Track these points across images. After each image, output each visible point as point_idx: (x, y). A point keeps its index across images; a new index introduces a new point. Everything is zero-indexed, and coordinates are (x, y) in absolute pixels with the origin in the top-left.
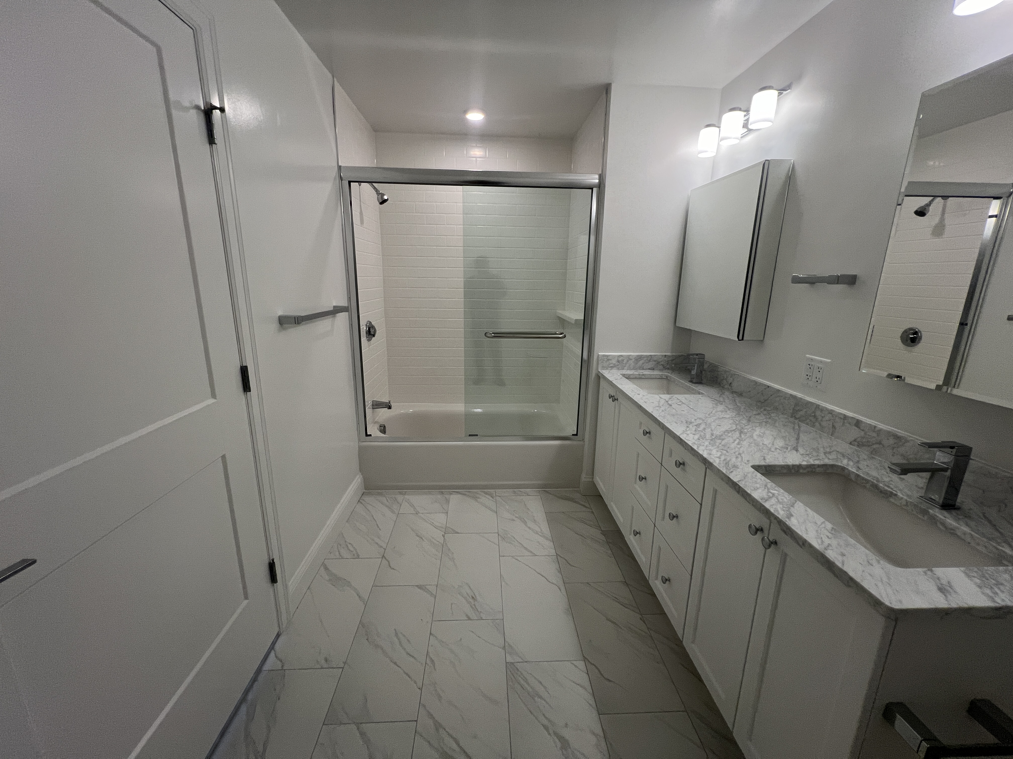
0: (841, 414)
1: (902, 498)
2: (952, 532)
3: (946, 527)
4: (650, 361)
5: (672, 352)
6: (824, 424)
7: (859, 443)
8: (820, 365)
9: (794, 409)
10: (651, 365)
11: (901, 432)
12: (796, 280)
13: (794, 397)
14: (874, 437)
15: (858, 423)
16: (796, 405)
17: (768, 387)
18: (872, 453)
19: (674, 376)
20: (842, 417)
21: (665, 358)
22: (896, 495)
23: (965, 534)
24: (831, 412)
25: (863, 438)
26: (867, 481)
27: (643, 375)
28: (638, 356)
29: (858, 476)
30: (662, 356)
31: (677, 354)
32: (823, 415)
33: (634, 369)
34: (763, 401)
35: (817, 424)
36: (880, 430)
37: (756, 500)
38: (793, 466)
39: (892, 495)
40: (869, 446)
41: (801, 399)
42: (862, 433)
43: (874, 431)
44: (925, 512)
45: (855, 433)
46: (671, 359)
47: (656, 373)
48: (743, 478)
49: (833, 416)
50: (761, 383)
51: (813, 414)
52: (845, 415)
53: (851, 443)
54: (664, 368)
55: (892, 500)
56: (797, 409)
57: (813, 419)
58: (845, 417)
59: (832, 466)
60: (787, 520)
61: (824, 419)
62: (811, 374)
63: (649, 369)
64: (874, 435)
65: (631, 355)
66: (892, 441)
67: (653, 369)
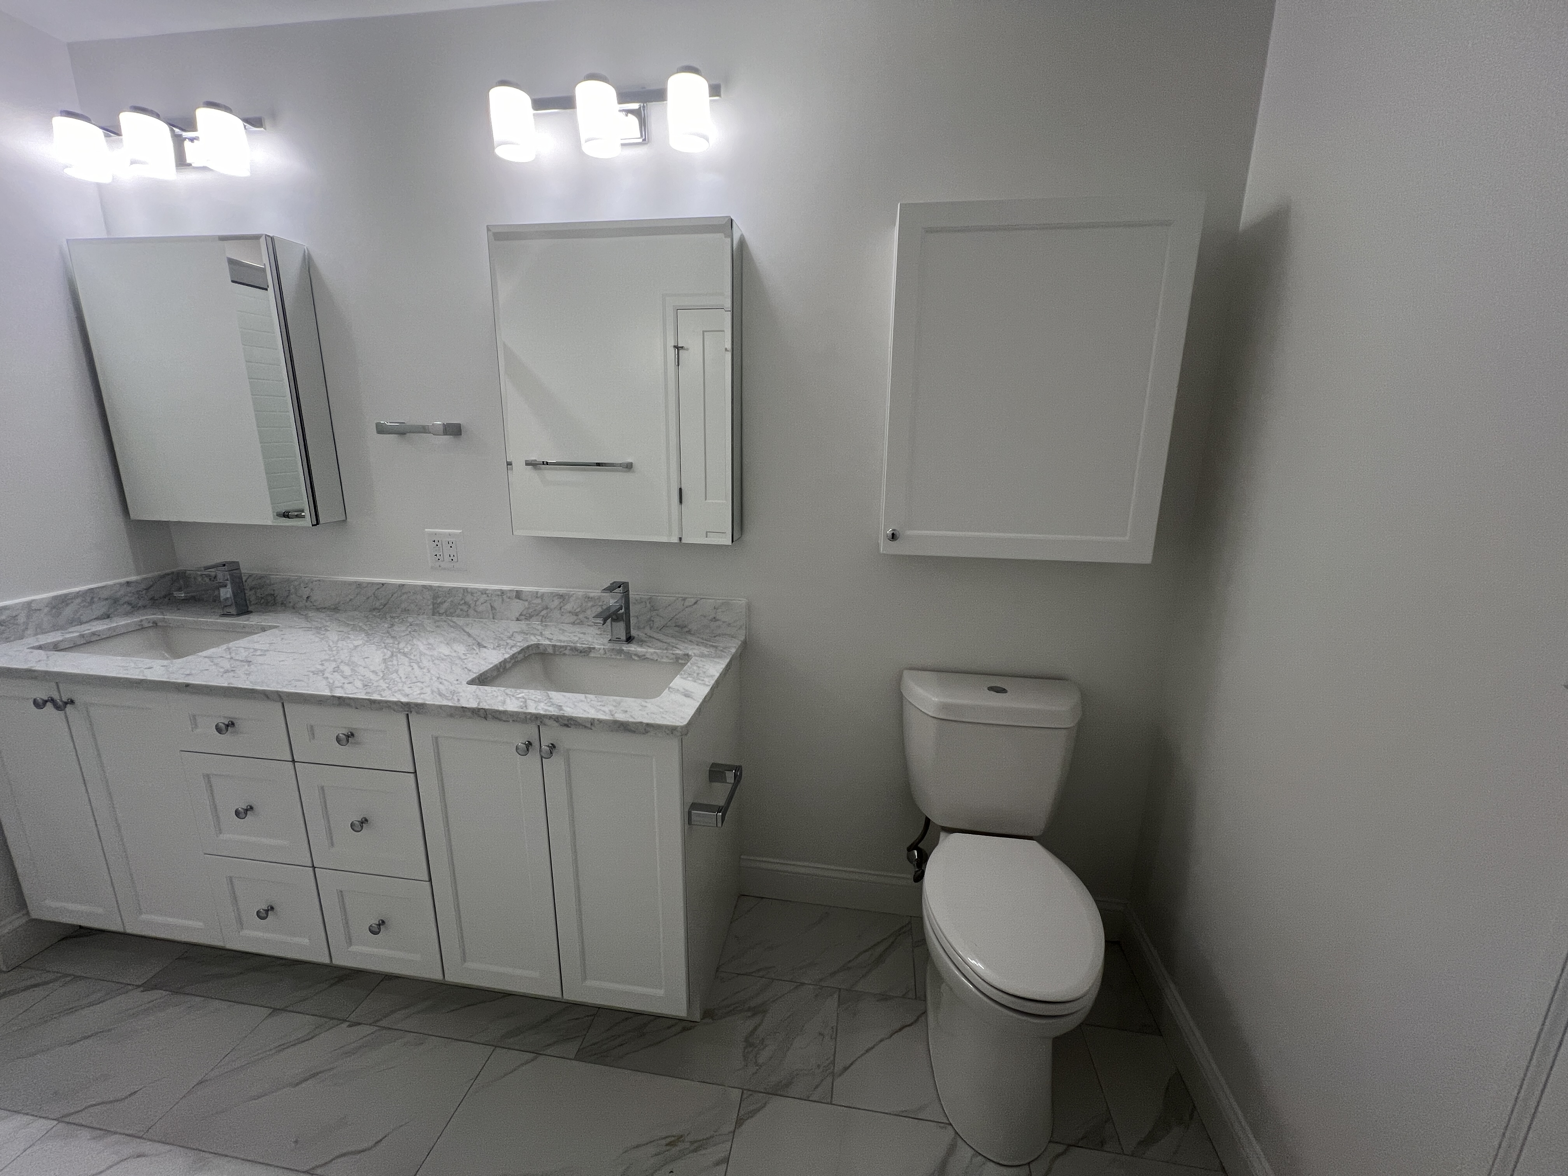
0: (496, 590)
1: (600, 649)
2: (643, 658)
3: (639, 656)
4: (92, 602)
5: (139, 574)
6: (480, 609)
7: (526, 616)
8: (451, 540)
9: (434, 604)
10: (100, 608)
11: (562, 590)
12: (381, 429)
13: (429, 588)
14: (539, 604)
15: (518, 595)
16: (435, 597)
17: (383, 584)
18: (542, 621)
19: (172, 617)
20: (499, 593)
21: (129, 589)
22: (594, 648)
23: (652, 654)
24: (484, 592)
25: (528, 608)
26: (565, 647)
27: (93, 634)
28: (55, 598)
29: (554, 646)
30: (121, 585)
31: (156, 573)
32: (475, 599)
33: (55, 628)
34: (381, 607)
35: (471, 612)
36: (543, 595)
37: (516, 712)
38: (500, 663)
39: (591, 649)
40: (537, 615)
41: (439, 587)
42: (526, 604)
43: (537, 597)
44: (620, 652)
45: (518, 607)
46: (143, 586)
47: (121, 622)
48: (478, 700)
49: (488, 596)
50: (368, 583)
51: (463, 601)
52: (501, 590)
53: (518, 620)
54: (134, 608)
55: (592, 655)
56: (438, 602)
57: (465, 608)
58: (503, 592)
59: (528, 647)
60: (562, 712)
61: (477, 603)
62: (441, 553)
63: (97, 619)
64: (539, 601)
65: (33, 600)
66: (556, 602)
67: (108, 617)
